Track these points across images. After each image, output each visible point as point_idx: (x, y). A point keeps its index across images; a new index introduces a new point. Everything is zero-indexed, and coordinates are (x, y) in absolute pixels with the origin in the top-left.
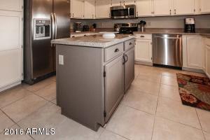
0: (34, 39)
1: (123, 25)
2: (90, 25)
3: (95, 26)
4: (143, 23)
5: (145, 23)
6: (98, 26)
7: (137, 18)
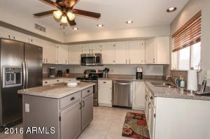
0: (4, 86)
1: (92, 71)
2: (64, 70)
3: (68, 71)
4: (107, 70)
5: (108, 70)
6: (71, 72)
7: (103, 65)
